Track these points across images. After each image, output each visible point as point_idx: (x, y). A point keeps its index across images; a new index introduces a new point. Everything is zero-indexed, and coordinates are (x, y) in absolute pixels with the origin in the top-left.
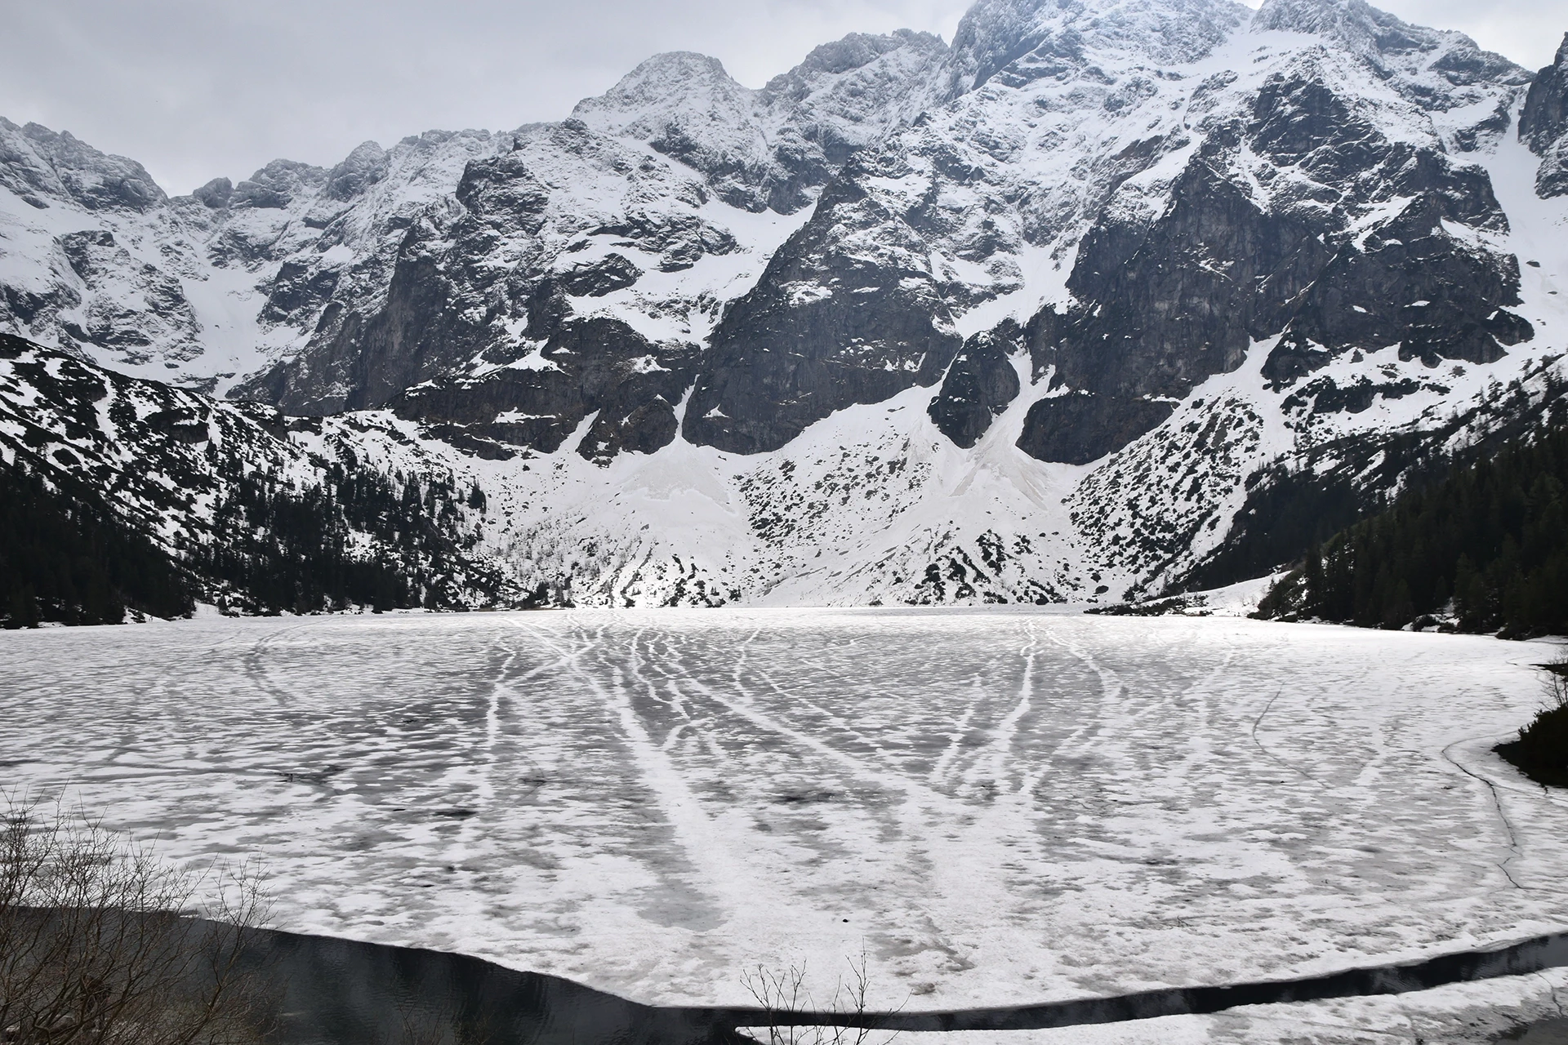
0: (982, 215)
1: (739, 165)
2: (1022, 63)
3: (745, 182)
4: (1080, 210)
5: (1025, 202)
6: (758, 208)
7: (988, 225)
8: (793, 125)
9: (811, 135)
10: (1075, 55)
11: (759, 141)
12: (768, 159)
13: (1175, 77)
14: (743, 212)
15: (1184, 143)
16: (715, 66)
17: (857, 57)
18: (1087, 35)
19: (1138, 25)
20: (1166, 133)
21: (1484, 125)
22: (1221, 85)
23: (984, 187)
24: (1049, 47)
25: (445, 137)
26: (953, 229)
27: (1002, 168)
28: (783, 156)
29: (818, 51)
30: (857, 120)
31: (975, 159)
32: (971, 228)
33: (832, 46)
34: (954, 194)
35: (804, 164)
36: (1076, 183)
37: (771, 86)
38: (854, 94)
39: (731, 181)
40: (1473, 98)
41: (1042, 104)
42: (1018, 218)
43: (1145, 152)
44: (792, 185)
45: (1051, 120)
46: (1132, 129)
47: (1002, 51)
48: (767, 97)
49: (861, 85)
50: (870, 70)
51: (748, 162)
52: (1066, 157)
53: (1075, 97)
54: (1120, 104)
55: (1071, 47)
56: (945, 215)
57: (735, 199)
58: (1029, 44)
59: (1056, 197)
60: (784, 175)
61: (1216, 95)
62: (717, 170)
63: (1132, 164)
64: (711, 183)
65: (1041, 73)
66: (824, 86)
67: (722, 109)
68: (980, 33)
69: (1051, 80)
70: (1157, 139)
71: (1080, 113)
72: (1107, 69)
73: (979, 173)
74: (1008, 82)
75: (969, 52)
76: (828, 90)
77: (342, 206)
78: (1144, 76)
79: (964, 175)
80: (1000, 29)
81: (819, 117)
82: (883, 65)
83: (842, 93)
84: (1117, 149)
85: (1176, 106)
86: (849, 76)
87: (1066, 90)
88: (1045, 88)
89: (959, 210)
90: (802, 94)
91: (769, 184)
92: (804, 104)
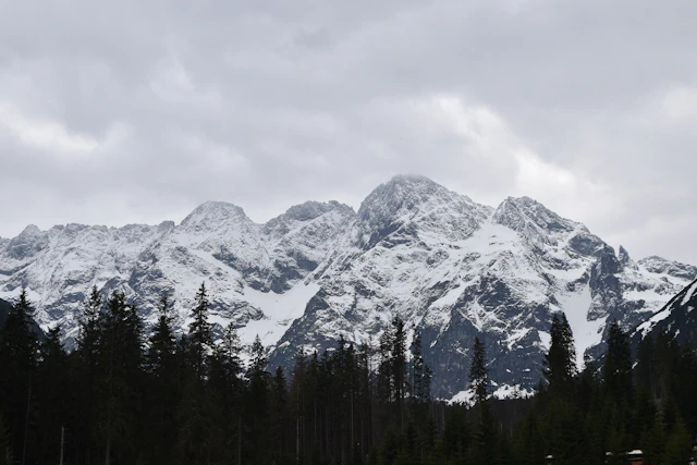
0: (375, 313)
1: (257, 268)
2: (391, 237)
3: (260, 277)
4: (415, 312)
5: (393, 307)
6: (266, 291)
7: (378, 318)
8: (281, 248)
9: (290, 254)
10: (414, 234)
11: (265, 255)
12: (270, 265)
13: (457, 247)
14: (258, 292)
15: (457, 286)
16: (240, 211)
17: (312, 214)
18: (420, 224)
19: (442, 221)
20: (451, 279)
21: (579, 280)
22: (474, 259)
23: (376, 300)
24: (403, 230)
25: (81, 228)
26: (363, 320)
27: (383, 290)
28: (277, 264)
29: (293, 208)
30: (313, 247)
31: (372, 286)
32: (370, 320)
33: (299, 206)
34: (364, 303)
35: (288, 268)
36: (414, 299)
37: (269, 224)
38: (311, 233)
39: (254, 277)
40: (577, 266)
41: (400, 258)
42: (389, 313)
43: (442, 287)
44: (282, 279)
45: (404, 266)
46: (437, 275)
47: (382, 226)
48: (267, 229)
49: (314, 229)
50: (318, 221)
51: (261, 267)
52: (410, 286)
53: (414, 256)
54: (433, 262)
55: (412, 230)
56: (360, 313)
57: (256, 286)
58: (394, 227)
59: (406, 305)
60: (278, 274)
61: (472, 264)
62: (247, 271)
63: (437, 292)
64: (244, 278)
65: (400, 242)
66: (296, 227)
67: (247, 237)
68: (372, 214)
69: (403, 246)
70: (447, 282)
71: (416, 264)
72: (429, 242)
73: (374, 293)
74: (385, 245)
75: (367, 223)
76: (298, 230)
77: (20, 263)
78: (443, 248)
79: (367, 294)
80: (381, 216)
81: (294, 245)
82: (325, 219)
83: (305, 233)
84: (431, 286)
85: (456, 264)
86: (308, 223)
87: (411, 251)
88: (401, 250)
89: (365, 311)
90: (285, 231)
91: (271, 278)
92: (287, 236)
